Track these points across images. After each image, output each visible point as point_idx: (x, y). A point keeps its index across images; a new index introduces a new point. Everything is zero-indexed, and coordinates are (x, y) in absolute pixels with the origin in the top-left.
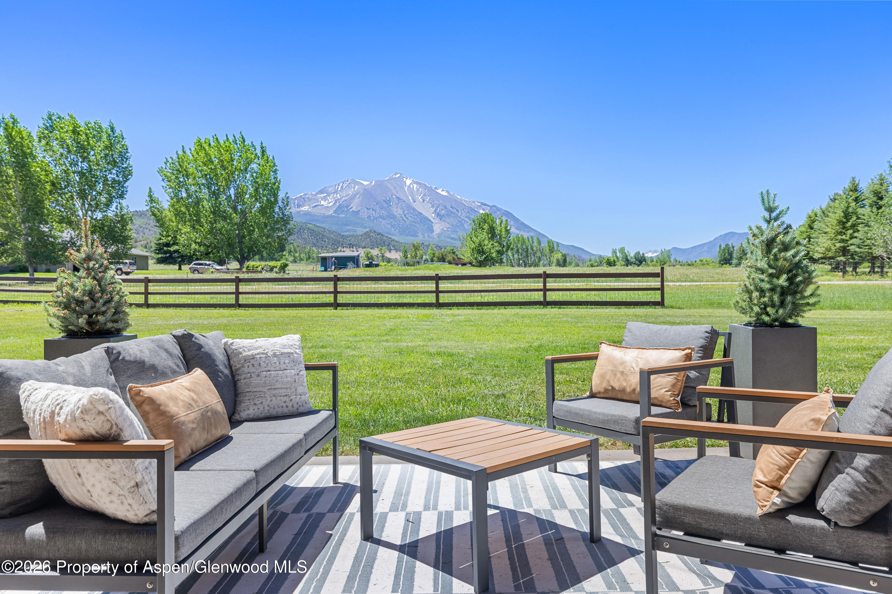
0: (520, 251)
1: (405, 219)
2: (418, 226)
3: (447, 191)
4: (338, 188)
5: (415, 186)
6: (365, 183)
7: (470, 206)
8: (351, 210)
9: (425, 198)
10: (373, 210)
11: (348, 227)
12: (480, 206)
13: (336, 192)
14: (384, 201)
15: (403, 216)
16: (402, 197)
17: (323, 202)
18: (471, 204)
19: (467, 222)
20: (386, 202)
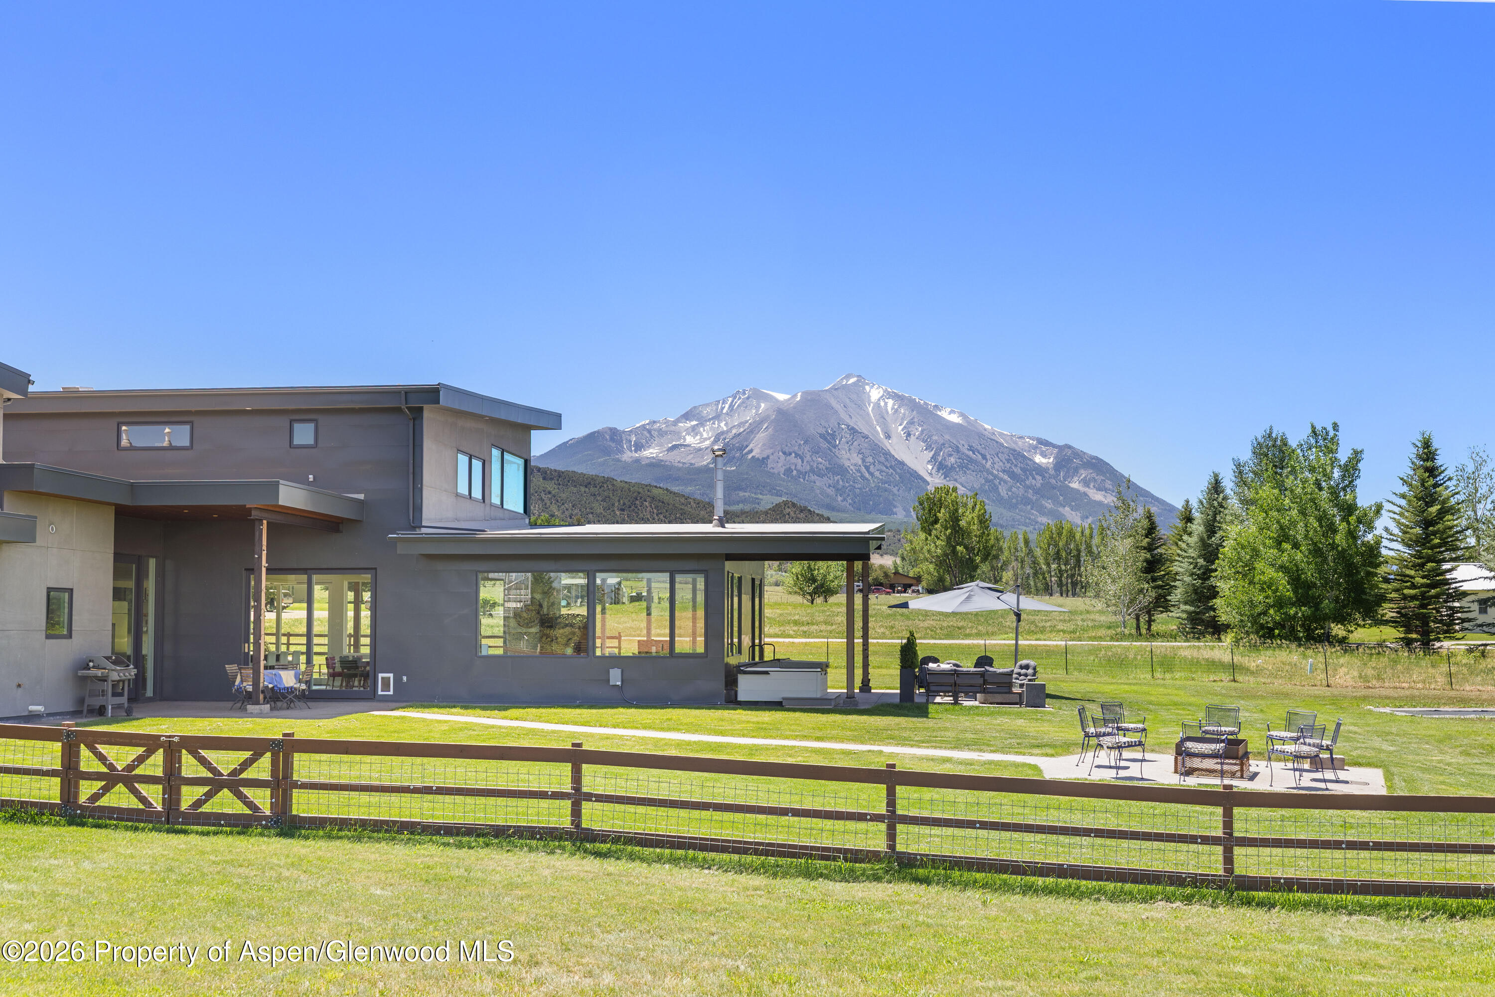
0: (1064, 554)
1: (867, 475)
2: (895, 490)
3: (962, 415)
4: (723, 408)
5: (890, 402)
6: (782, 397)
7: (1013, 446)
8: (750, 456)
9: (912, 429)
10: (797, 455)
11: (741, 494)
12: (1035, 448)
13: (717, 417)
14: (822, 436)
15: (863, 469)
16: (862, 427)
17: (689, 440)
18: (1015, 443)
19: (1005, 482)
20: (826, 439)
